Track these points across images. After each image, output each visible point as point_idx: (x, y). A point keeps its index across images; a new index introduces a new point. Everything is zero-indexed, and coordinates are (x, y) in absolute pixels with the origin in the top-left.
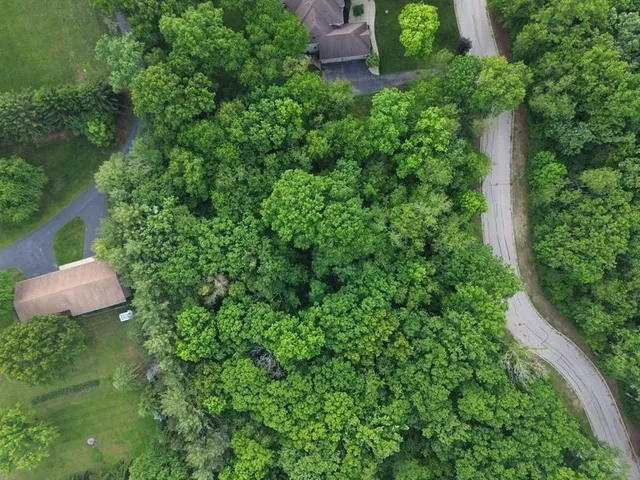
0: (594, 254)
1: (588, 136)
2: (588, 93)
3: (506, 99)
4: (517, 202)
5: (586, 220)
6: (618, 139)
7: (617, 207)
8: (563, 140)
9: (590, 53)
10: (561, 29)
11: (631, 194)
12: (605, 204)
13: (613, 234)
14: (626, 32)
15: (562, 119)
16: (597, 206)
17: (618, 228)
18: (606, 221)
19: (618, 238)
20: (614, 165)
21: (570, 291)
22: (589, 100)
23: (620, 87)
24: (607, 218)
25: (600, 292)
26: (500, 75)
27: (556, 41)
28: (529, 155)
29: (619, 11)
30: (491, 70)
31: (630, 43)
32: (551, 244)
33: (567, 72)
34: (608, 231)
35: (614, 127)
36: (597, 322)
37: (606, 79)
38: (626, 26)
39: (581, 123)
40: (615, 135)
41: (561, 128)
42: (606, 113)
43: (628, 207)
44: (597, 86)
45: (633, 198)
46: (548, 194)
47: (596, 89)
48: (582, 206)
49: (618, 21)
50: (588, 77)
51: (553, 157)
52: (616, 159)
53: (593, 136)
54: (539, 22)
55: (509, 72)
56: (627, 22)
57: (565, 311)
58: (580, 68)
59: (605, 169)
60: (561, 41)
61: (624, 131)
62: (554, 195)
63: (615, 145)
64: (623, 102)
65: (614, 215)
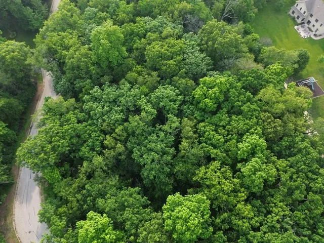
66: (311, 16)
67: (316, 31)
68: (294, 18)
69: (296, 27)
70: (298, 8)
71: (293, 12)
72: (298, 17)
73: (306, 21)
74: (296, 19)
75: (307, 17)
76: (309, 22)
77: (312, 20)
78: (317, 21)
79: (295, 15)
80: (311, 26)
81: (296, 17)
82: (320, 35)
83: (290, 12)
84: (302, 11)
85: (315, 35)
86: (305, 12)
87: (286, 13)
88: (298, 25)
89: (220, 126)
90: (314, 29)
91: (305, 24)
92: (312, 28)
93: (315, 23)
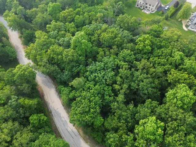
4: (68, 111)
63: (80, 72)
66: (147, 4)
67: (151, 10)
68: (139, 8)
69: (143, 11)
70: (139, 3)
71: (138, 5)
72: (141, 7)
73: (145, 7)
74: (140, 8)
75: (145, 5)
76: (146, 7)
77: (148, 6)
78: (150, 5)
79: (139, 6)
80: (148, 8)
82: (154, 11)
84: (142, 3)
85: (152, 11)
86: (143, 4)
87: (134, 7)
88: (143, 10)
89: (160, 56)
90: (150, 9)
91: (145, 8)
92: (149, 9)
93: (150, 7)
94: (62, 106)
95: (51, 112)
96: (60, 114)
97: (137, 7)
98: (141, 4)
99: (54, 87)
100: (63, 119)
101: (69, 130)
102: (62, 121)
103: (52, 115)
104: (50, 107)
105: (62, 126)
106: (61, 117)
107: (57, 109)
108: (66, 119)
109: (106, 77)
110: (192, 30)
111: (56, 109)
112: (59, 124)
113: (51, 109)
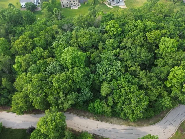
0: (138, 98)
1: (87, 90)
2: (70, 87)
3: (59, 122)
4: (106, 120)
5: (123, 98)
6: (91, 80)
7: (118, 85)
8: (86, 99)
9: (54, 84)
10: (40, 92)
11: (114, 80)
12: (117, 90)
13: (130, 89)
14: (53, 70)
15: (77, 98)
16: (117, 93)
17: (127, 87)
18: (124, 91)
19: (132, 88)
20: (101, 83)
21: (150, 109)
22: (73, 87)
23: (72, 76)
24: (123, 90)
25: (153, 98)
26: (47, 122)
27: (44, 94)
28: (88, 111)
29: (45, 71)
30: (42, 127)
31: (57, 70)
32: (131, 115)
33: (58, 93)
34: (128, 91)
35: (86, 80)
36: (168, 103)
37: (67, 79)
38: (51, 70)
39: (81, 91)
40: (90, 80)
41: (81, 99)
42: (80, 82)
43: (119, 82)
44: (68, 83)
45: (115, 79)
46: (108, 110)
47: (69, 84)
48: (116, 98)
49: (48, 72)
50: (63, 86)
51: (92, 104)
52: (98, 82)
53: (88, 88)
54: (34, 99)
55: (47, 118)
56: (50, 70)
57: (158, 112)
58: (59, 88)
59: (102, 86)
60: (45, 93)
61: (89, 77)
62: (109, 108)
63: (93, 81)
64: (78, 76)
65: (121, 87)
66: (70, 1)
67: (77, 5)
68: (66, 7)
69: (71, 8)
70: (64, 3)
71: (64, 6)
72: (67, 6)
74: (67, 7)
76: (72, 4)
77: (72, 2)
78: (74, 1)
80: (73, 5)
81: (66, 6)
82: (79, 5)
83: (62, 7)
86: (68, 2)
91: (71, 6)
92: (75, 5)
93: (74, 3)
94: (97, 122)
95: (96, 135)
96: (103, 128)
97: (64, 7)
98: (66, 3)
99: (72, 115)
100: (110, 129)
101: (123, 131)
102: (111, 131)
103: (99, 136)
104: (90, 132)
105: (116, 134)
106: (107, 130)
107: (97, 127)
108: (112, 127)
109: (118, 69)
110: (115, 5)
111: (96, 129)
112: (112, 135)
113: (92, 133)
